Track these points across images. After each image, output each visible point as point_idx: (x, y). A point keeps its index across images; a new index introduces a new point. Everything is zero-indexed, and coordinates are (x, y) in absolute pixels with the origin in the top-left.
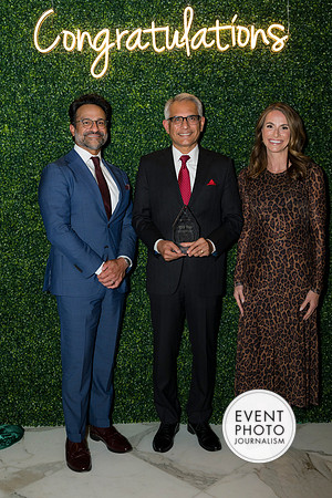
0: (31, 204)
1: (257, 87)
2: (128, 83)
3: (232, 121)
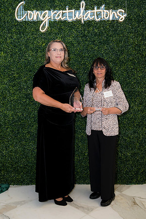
0: (13, 87)
1: (113, 37)
2: (56, 34)
3: (101, 52)
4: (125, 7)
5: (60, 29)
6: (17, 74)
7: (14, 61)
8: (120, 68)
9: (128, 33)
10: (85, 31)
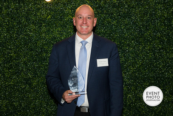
0: (9, 69)
1: (135, 8)
2: (65, 4)
3: (121, 27)
6: (15, 53)
7: (11, 37)
8: (144, 48)
9: (156, 3)
10: (100, 1)
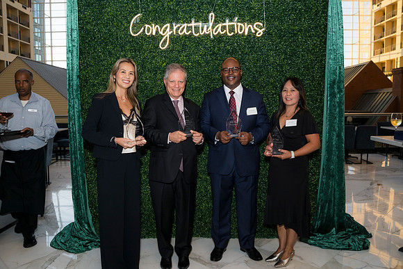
2: (179, 52)
4: (263, 19)
5: (184, 45)
9: (268, 50)
10: (214, 48)
